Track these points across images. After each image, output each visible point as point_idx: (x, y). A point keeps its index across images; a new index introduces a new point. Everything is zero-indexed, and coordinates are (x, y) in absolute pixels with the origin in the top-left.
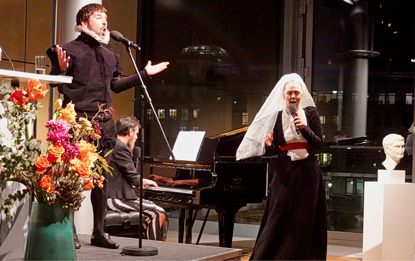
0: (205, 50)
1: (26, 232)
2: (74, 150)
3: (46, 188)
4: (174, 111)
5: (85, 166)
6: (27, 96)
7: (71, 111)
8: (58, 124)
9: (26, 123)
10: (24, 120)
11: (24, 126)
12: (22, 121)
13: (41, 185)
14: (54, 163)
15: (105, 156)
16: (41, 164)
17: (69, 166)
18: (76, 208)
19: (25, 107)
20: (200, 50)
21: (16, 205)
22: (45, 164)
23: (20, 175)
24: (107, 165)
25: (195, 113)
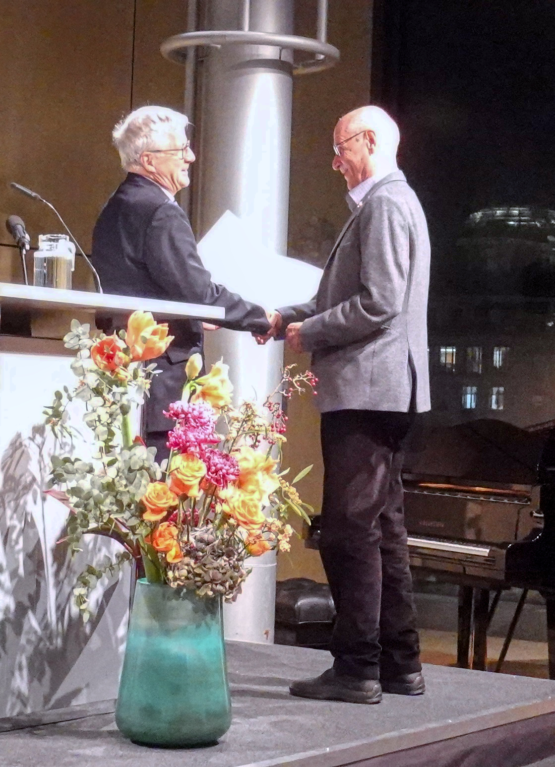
0: (520, 214)
1: (122, 642)
2: (227, 467)
3: (166, 552)
4: (449, 350)
5: (251, 503)
6: (126, 351)
7: (222, 381)
8: (193, 410)
9: (125, 410)
10: (119, 404)
11: (120, 417)
12: (114, 407)
13: (155, 545)
14: (184, 498)
15: (295, 481)
16: (155, 501)
17: (216, 503)
18: (231, 596)
19: (122, 374)
20: (508, 216)
21: (102, 584)
22: (164, 501)
23: (110, 520)
24: (300, 501)
25: (497, 358)
